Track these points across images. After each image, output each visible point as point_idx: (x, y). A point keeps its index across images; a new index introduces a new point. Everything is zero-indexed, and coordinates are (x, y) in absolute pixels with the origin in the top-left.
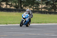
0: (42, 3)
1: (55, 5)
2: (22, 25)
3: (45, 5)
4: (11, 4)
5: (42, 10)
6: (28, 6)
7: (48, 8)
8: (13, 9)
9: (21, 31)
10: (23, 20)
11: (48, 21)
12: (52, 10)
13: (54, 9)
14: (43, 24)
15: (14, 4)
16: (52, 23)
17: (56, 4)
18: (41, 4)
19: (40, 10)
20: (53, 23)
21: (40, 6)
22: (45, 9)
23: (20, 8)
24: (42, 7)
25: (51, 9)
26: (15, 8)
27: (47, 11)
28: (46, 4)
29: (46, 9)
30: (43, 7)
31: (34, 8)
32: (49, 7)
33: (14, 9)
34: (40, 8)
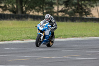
0: (59, 4)
1: (81, 6)
2: (40, 44)
3: (63, 6)
4: (5, 6)
5: (58, 14)
6: (35, 9)
7: (69, 11)
8: (7, 15)
9: (23, 53)
10: (41, 35)
11: (69, 34)
12: (76, 14)
13: (79, 13)
14: (60, 38)
15: (9, 6)
16: (76, 37)
17: (82, 4)
18: (56, 5)
19: (55, 14)
20: (78, 37)
21: (56, 9)
22: (64, 14)
23: (19, 13)
24: (58, 9)
25: (75, 12)
26: (12, 13)
27: (68, 16)
28: (65, 5)
29: (66, 13)
30: (60, 9)
31: (45, 11)
32: (71, 10)
33: (10, 15)
34: (55, 11)
